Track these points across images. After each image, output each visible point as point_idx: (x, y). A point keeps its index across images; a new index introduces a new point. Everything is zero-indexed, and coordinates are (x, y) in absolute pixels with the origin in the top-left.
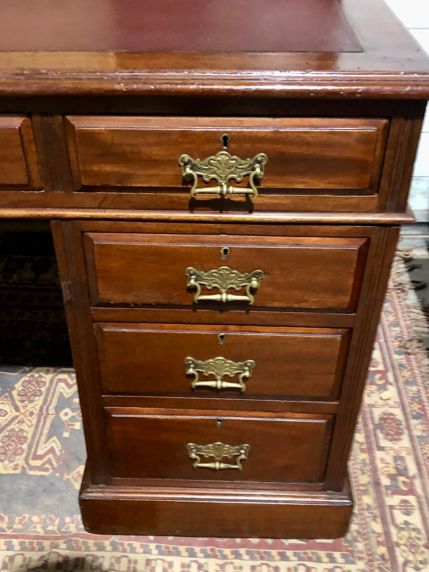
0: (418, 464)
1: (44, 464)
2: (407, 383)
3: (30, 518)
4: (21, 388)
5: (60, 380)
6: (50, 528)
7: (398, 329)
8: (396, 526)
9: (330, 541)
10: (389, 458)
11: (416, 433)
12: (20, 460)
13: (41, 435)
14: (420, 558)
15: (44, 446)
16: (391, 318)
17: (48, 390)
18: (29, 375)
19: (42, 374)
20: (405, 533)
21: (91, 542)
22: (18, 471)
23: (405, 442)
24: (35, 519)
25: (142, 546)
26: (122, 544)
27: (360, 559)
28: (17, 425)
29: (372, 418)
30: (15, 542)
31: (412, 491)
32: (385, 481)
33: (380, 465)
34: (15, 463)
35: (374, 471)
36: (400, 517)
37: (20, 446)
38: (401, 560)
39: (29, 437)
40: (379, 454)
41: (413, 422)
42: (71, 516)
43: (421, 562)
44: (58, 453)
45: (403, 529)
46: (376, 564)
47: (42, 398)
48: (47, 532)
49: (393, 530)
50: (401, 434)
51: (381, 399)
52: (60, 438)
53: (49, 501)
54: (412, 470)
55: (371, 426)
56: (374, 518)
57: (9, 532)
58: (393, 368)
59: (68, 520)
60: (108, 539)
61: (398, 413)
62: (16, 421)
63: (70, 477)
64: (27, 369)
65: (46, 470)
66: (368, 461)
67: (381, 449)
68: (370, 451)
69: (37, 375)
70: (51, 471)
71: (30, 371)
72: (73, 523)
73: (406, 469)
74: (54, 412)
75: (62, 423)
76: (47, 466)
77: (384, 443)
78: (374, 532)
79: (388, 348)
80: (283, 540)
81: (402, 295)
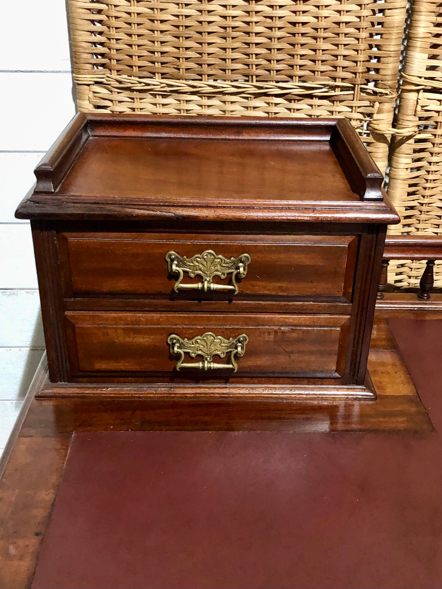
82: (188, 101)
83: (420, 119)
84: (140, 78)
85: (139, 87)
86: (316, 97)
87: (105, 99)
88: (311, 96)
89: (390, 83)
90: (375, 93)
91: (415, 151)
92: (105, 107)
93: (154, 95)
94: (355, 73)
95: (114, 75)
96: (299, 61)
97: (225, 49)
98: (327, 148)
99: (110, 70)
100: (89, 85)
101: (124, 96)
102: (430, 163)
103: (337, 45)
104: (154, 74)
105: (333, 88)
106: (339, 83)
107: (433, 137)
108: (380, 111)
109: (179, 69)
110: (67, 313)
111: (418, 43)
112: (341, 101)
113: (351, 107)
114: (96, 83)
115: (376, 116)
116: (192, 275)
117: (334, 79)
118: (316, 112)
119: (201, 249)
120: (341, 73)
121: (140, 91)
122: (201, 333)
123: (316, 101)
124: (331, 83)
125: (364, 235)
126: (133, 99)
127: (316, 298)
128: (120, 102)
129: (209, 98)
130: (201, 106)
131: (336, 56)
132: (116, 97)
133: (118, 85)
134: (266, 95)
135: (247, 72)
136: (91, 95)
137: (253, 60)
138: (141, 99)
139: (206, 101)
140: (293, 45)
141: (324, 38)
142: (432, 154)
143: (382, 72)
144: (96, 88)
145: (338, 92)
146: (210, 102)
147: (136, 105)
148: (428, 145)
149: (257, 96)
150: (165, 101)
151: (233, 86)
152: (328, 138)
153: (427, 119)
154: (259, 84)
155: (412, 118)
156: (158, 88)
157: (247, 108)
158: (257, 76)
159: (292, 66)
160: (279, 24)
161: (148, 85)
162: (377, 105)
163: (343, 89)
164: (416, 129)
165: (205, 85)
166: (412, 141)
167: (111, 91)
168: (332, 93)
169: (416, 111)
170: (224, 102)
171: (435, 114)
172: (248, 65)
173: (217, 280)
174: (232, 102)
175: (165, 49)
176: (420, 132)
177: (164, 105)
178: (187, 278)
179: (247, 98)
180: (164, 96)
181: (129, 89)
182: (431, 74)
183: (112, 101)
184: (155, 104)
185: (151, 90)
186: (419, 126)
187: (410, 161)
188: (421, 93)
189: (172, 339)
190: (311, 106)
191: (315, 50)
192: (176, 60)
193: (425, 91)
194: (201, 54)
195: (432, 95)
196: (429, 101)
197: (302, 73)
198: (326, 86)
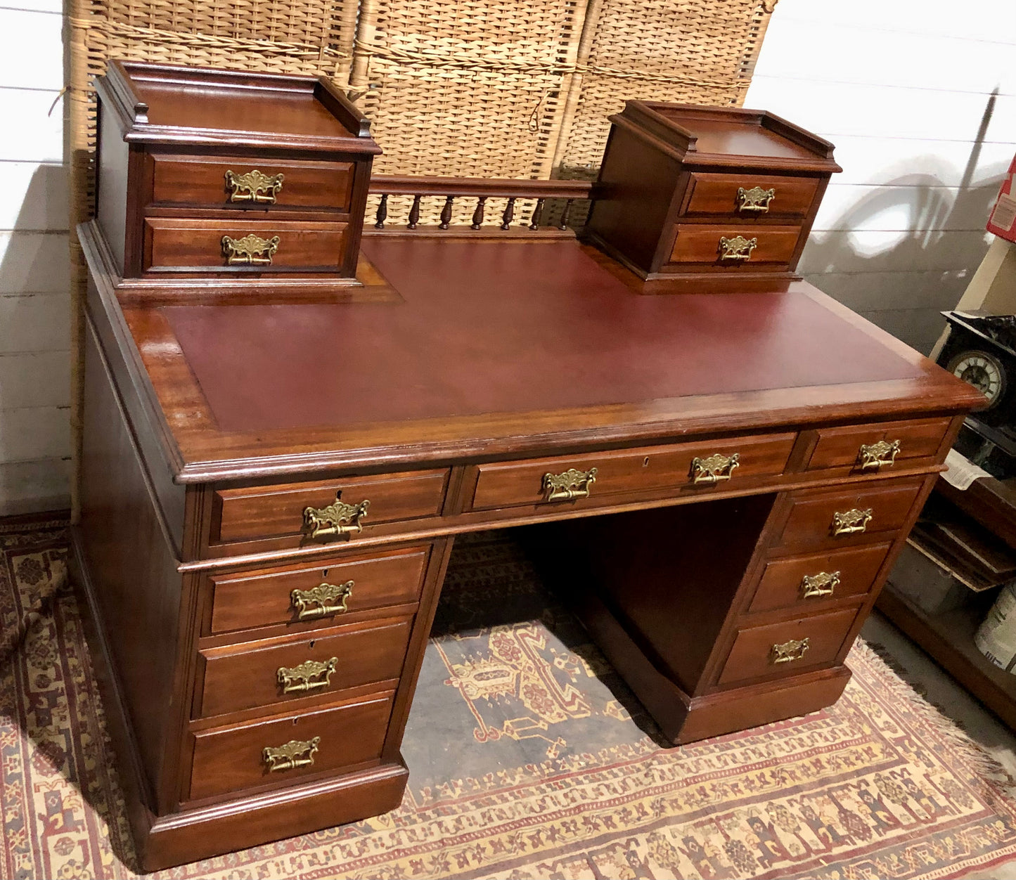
1: (579, 708)
3: (609, 751)
4: (497, 649)
5: (523, 636)
6: (630, 754)
9: (818, 713)
12: (558, 709)
13: (553, 686)
15: (565, 694)
17: (522, 646)
18: (492, 635)
19: (502, 632)
21: (668, 756)
22: (565, 718)
24: (612, 750)
25: (706, 749)
26: (691, 751)
27: (843, 719)
28: (526, 681)
30: (615, 770)
34: (555, 712)
37: (545, 698)
39: (545, 688)
42: (638, 742)
44: (581, 697)
46: (854, 720)
47: (523, 652)
48: (630, 757)
52: (572, 684)
53: (611, 735)
57: (603, 765)
59: (637, 745)
60: (678, 750)
62: (522, 678)
63: (608, 713)
64: (485, 630)
65: (584, 712)
69: (499, 635)
70: (589, 712)
71: (489, 633)
72: (644, 745)
74: (547, 663)
75: (562, 672)
76: (583, 709)
80: (790, 720)
82: (177, 51)
83: (370, 79)
84: (135, 26)
85: (133, 34)
86: (289, 55)
87: (100, 43)
88: (284, 54)
89: (347, 48)
90: (336, 55)
91: (366, 105)
92: (99, 51)
93: (147, 43)
94: (321, 38)
95: (112, 22)
96: (274, 24)
97: (213, 8)
98: (311, 98)
99: (107, 17)
100: (85, 29)
101: (119, 41)
102: (377, 116)
103: (306, 13)
104: (148, 24)
105: (303, 48)
106: (307, 45)
107: (379, 95)
108: (339, 71)
109: (171, 22)
110: (147, 219)
111: (369, 18)
112: (309, 60)
113: (317, 66)
114: (93, 27)
115: (337, 75)
116: (243, 189)
117: (304, 41)
118: (287, 68)
119: (250, 169)
120: (308, 37)
121: (134, 38)
122: (247, 234)
123: (288, 59)
124: (302, 44)
125: (359, 162)
126: (127, 45)
127: (327, 209)
128: (114, 47)
129: (197, 49)
130: (189, 56)
131: (306, 22)
132: (110, 42)
133: (113, 31)
134: (247, 50)
135: (231, 29)
136: (87, 38)
137: (238, 20)
138: (134, 45)
139: (194, 52)
140: (271, 10)
141: (296, 7)
142: (379, 108)
143: (341, 38)
144: (93, 33)
145: (306, 53)
146: (197, 53)
147: (129, 51)
148: (375, 101)
149: (239, 50)
150: (157, 49)
151: (219, 41)
152: (312, 92)
153: (375, 79)
154: (240, 40)
155: (363, 77)
156: (152, 37)
157: (229, 60)
158: (240, 34)
159: (270, 27)
161: (142, 33)
162: (338, 65)
163: (311, 49)
164: (368, 87)
165: (194, 38)
166: (364, 97)
167: (106, 36)
168: (301, 53)
169: (367, 72)
170: (210, 54)
171: (381, 76)
172: (232, 23)
173: (260, 193)
174: (217, 54)
176: (370, 89)
177: (155, 52)
178: (241, 193)
179: (230, 52)
180: (156, 45)
182: (378, 43)
183: (106, 45)
184: (147, 51)
185: (146, 38)
186: (370, 85)
188: (371, 57)
189: (226, 239)
190: (284, 62)
191: (289, 16)
192: (169, 13)
193: (375, 56)
194: (192, 10)
195: (378, 60)
196: (377, 64)
197: (277, 34)
198: (298, 47)
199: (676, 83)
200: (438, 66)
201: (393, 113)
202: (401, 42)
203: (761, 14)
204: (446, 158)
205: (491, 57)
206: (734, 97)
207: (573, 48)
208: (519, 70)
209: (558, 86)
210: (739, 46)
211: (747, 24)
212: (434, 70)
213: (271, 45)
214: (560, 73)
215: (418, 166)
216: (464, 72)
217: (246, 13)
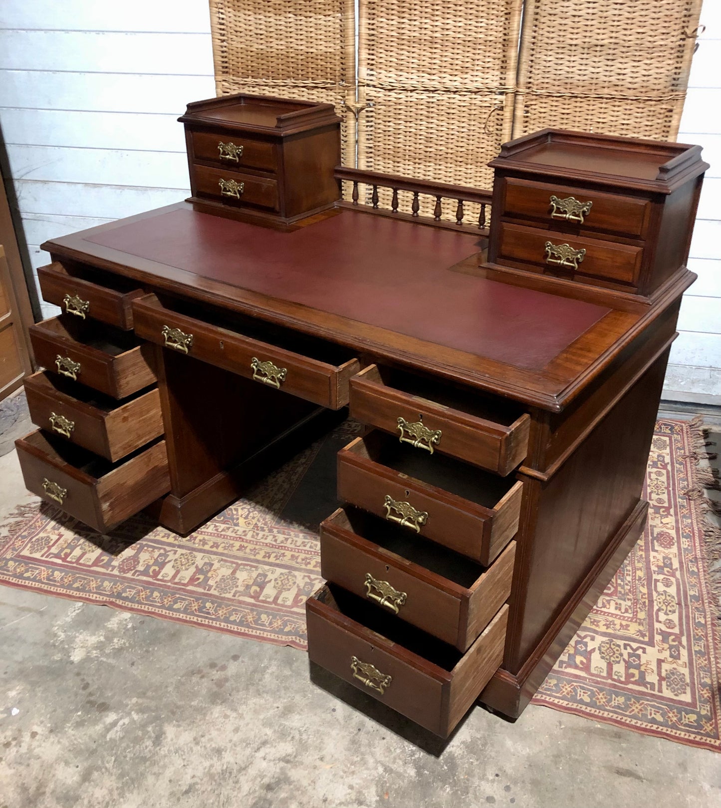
0: (681, 563)
2: (684, 516)
7: (686, 483)
8: (657, 592)
10: (660, 557)
11: (683, 546)
14: (669, 608)
16: (682, 475)
20: (664, 597)
23: (674, 549)
29: (652, 534)
31: (673, 575)
32: (654, 568)
33: (652, 559)
35: (648, 562)
36: (661, 587)
38: (656, 608)
40: (652, 554)
41: (683, 540)
43: (670, 611)
45: (662, 594)
49: (655, 594)
50: (673, 545)
51: (662, 523)
54: (676, 565)
55: (650, 538)
56: (643, 586)
58: (676, 506)
61: (673, 533)
66: (644, 556)
67: (657, 551)
68: (647, 551)
73: (671, 564)
77: (656, 548)
78: (641, 592)
79: (674, 494)
81: (694, 461)
82: (263, 89)
83: (367, 100)
84: (243, 78)
85: (242, 82)
86: (320, 88)
87: (227, 88)
88: (318, 88)
89: (351, 81)
90: (345, 86)
91: (367, 116)
92: (228, 92)
93: (249, 87)
94: (336, 76)
95: (231, 77)
96: (311, 70)
97: (278, 64)
99: (230, 74)
100: (221, 82)
101: (236, 87)
103: (327, 63)
104: (248, 76)
105: (327, 83)
106: (328, 81)
108: (348, 95)
109: (259, 74)
111: (363, 63)
112: (331, 90)
113: (336, 93)
114: (224, 81)
115: (347, 97)
117: (327, 79)
120: (329, 76)
121: (243, 84)
123: (320, 90)
124: (326, 81)
126: (239, 88)
128: (234, 90)
129: (273, 88)
130: (269, 92)
131: (327, 68)
132: (232, 87)
133: (233, 82)
134: (298, 86)
135: (288, 75)
136: (222, 86)
138: (243, 88)
139: (271, 90)
141: (321, 60)
142: (375, 119)
143: (347, 76)
144: (224, 83)
145: (329, 86)
146: (274, 90)
147: (241, 91)
148: (373, 114)
149: (294, 87)
150: (254, 89)
151: (283, 82)
153: (370, 100)
154: (294, 81)
156: (250, 83)
157: (290, 93)
158: (293, 77)
159: (308, 73)
160: (301, 53)
161: (246, 81)
163: (331, 84)
165: (270, 82)
166: (364, 111)
167: (230, 84)
168: (327, 86)
169: (364, 96)
170: (280, 90)
171: (374, 98)
172: (289, 72)
174: (283, 90)
175: (253, 64)
176: (368, 107)
177: (253, 91)
179: (290, 88)
180: (253, 87)
181: (237, 83)
182: (371, 78)
183: (230, 89)
184: (249, 91)
185: (247, 84)
186: (367, 104)
187: (364, 122)
190: (319, 92)
191: (317, 65)
192: (257, 69)
193: (368, 86)
194: (268, 67)
195: (372, 88)
196: (371, 92)
197: (313, 76)
198: (324, 82)
199: (610, 99)
200: (411, 91)
201: (385, 121)
202: (387, 77)
203: (683, 39)
204: (426, 152)
205: (449, 84)
206: (669, 107)
207: (511, 75)
208: (470, 92)
209: (502, 102)
210: (667, 66)
211: (672, 49)
212: (409, 94)
213: (309, 82)
214: (501, 93)
215: (407, 156)
216: (431, 95)
217: (295, 66)
